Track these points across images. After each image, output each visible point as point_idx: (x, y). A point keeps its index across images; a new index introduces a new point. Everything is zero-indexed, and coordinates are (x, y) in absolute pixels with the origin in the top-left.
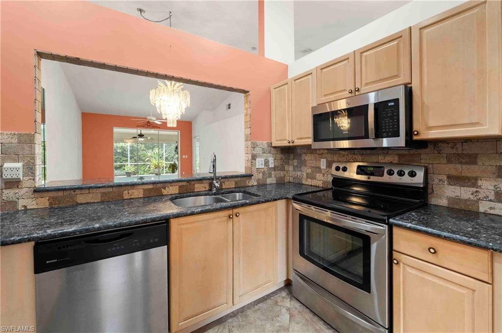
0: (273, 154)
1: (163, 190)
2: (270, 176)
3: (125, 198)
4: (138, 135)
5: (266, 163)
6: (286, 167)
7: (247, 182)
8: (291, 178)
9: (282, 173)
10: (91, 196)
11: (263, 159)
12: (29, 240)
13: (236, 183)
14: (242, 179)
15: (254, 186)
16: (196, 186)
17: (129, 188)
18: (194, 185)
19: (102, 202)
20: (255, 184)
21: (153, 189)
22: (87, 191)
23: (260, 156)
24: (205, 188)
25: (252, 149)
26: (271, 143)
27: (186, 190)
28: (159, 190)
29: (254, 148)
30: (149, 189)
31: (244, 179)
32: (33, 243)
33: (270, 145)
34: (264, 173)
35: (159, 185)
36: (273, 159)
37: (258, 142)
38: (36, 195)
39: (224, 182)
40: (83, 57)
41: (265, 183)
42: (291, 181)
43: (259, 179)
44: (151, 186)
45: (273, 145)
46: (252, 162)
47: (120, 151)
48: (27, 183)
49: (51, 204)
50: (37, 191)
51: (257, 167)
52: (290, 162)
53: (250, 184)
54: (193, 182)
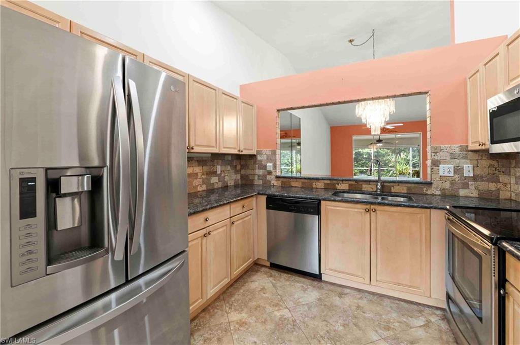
0: (470, 159)
1: (337, 185)
2: (466, 186)
3: (314, 187)
4: (377, 141)
5: (458, 170)
6: (503, 178)
7: (425, 189)
8: (513, 195)
9: (492, 186)
10: (297, 183)
11: (452, 166)
12: (265, 194)
13: (409, 189)
14: (416, 185)
15: (435, 195)
16: (364, 186)
17: (315, 181)
18: (362, 185)
19: (302, 187)
20: (438, 193)
21: (330, 184)
22: (295, 180)
23: (445, 162)
24: (372, 189)
25: (433, 154)
26: (467, 146)
27: (355, 188)
28: (334, 185)
29: (436, 153)
30: (328, 184)
31: (421, 186)
32: (266, 197)
33: (465, 149)
34: (453, 183)
35: (334, 182)
36: (471, 166)
37: (441, 146)
38: (277, 179)
39: (393, 186)
40: (294, 106)
41: (456, 194)
42: (512, 198)
43: (444, 189)
44: (329, 182)
45: (469, 149)
46: (432, 169)
47: (366, 156)
48: (274, 173)
49: (282, 184)
50: (277, 177)
51: (440, 175)
52: (512, 171)
53: (429, 192)
54: (361, 183)
